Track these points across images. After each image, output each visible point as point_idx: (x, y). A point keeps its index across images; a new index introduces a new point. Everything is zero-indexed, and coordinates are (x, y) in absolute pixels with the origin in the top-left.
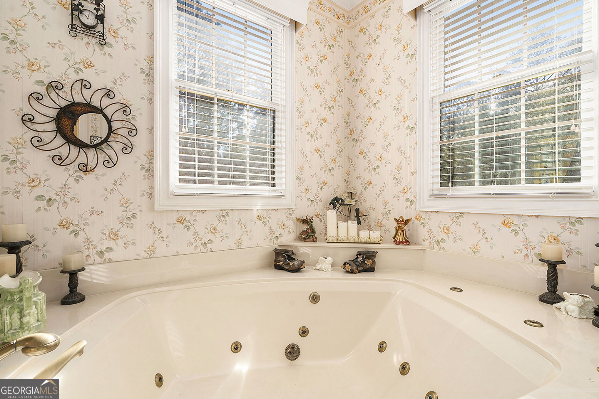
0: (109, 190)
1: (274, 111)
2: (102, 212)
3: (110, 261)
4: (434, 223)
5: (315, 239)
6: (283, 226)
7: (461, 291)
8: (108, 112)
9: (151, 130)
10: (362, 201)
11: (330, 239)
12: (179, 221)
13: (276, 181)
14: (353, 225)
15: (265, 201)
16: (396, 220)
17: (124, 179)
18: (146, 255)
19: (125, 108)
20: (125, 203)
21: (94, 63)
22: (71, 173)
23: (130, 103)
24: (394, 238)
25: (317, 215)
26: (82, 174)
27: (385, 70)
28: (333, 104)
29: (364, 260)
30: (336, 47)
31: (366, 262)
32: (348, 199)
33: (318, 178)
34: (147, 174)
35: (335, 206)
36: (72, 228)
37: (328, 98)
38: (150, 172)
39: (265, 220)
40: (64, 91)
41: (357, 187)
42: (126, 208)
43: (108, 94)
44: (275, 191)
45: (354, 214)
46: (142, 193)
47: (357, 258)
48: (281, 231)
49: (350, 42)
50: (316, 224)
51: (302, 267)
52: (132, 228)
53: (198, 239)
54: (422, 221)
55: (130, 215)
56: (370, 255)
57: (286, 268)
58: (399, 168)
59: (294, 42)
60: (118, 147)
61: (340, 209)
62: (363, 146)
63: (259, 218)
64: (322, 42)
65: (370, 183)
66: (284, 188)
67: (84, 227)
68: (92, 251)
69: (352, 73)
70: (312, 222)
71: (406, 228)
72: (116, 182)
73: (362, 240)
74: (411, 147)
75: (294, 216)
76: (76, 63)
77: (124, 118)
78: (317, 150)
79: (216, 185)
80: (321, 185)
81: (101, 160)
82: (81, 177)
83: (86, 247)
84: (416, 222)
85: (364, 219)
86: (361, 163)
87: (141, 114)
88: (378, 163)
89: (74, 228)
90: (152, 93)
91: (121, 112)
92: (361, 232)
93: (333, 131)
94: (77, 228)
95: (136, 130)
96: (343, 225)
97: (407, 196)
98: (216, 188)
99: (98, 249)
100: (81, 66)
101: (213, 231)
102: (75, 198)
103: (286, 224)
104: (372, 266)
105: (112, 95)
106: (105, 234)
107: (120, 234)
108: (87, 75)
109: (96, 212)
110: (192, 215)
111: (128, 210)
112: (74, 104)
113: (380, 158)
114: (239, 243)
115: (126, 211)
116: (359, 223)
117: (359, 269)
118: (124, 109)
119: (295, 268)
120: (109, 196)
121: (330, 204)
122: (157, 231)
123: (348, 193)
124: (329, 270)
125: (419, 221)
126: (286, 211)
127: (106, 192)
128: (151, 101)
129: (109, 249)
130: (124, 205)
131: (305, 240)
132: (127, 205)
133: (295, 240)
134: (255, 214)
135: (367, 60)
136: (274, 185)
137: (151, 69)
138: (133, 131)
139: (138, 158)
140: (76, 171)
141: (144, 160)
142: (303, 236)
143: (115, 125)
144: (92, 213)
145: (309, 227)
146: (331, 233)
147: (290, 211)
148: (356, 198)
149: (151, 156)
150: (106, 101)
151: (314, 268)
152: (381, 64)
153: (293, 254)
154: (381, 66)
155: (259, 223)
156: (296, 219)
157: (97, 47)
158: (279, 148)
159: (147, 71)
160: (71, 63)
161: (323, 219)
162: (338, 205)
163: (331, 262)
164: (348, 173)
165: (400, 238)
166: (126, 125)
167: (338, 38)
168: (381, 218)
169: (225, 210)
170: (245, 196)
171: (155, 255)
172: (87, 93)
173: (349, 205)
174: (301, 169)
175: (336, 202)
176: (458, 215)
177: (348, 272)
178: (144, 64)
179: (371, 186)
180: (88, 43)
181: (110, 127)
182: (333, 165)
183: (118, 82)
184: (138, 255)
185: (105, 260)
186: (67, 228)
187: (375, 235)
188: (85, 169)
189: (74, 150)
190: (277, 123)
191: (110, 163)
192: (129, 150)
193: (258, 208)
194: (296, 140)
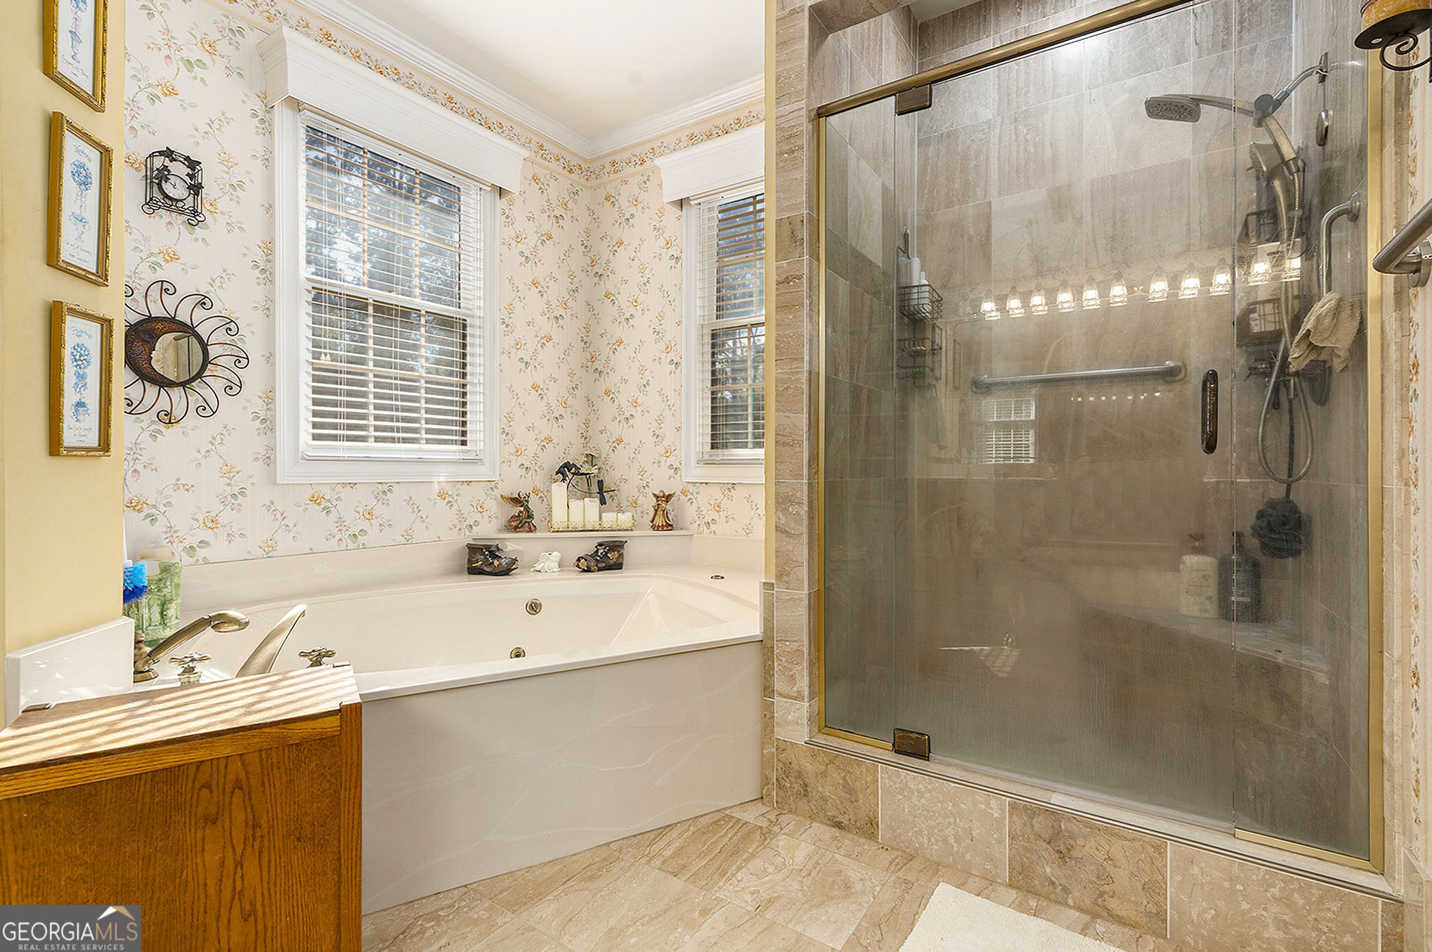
0: (203, 452)
1: (464, 327)
2: (192, 486)
3: (206, 561)
4: (704, 499)
5: (533, 528)
6: (481, 509)
7: (723, 578)
8: (203, 331)
9: (270, 357)
10: (608, 468)
11: (556, 527)
12: (314, 500)
13: (469, 437)
14: (593, 504)
15: (453, 468)
16: (655, 495)
17: (226, 434)
18: (260, 553)
19: (229, 325)
20: (229, 471)
21: (179, 253)
22: (145, 425)
23: (236, 316)
24: (652, 522)
25: (535, 491)
26: (161, 427)
27: (642, 271)
28: (562, 312)
29: (606, 553)
30: (567, 219)
31: (609, 555)
32: (586, 466)
33: (537, 432)
34: (263, 426)
35: (565, 476)
36: (146, 511)
37: (554, 302)
38: (268, 424)
39: (451, 499)
40: (134, 299)
41: (601, 446)
42: (231, 480)
43: (203, 302)
44: (467, 451)
45: (595, 489)
46: (255, 456)
47: (597, 552)
48: (478, 517)
49: (592, 213)
50: (533, 504)
51: (514, 566)
52: (239, 510)
53: (344, 529)
54: (689, 496)
55: (236, 490)
56: (616, 546)
57: (488, 570)
58: (660, 420)
59: (499, 212)
60: (218, 385)
61: (573, 482)
62: (610, 382)
63: (440, 495)
64: (543, 211)
65: (620, 441)
66: (482, 447)
67: (165, 509)
68: (178, 548)
69: (593, 263)
70: (527, 501)
71: (668, 507)
72: (215, 440)
73: (606, 526)
74: (675, 390)
75: (497, 493)
76: (152, 254)
77: (227, 339)
78: (535, 387)
79: (372, 444)
80: (542, 444)
81: (192, 407)
82: (159, 432)
83: (168, 540)
84: (682, 497)
85: (611, 496)
86: (607, 409)
87: (253, 333)
88: (632, 411)
89: (149, 512)
90: (271, 300)
91: (223, 330)
92: (603, 515)
93: (562, 356)
94: (154, 511)
95: (248, 359)
96: (576, 505)
97: (671, 461)
98: (372, 448)
99: (187, 544)
100: (160, 260)
101: (367, 516)
102: (151, 464)
103: (485, 506)
104: (619, 561)
105: (208, 305)
106: (198, 520)
107: (221, 520)
108: (169, 272)
109: (184, 486)
110: (334, 490)
111: (233, 482)
112: (150, 319)
113: (635, 404)
114: (408, 537)
115: (229, 484)
116: (603, 502)
117: (599, 565)
118: (227, 326)
119: (502, 569)
120: (203, 461)
121: (557, 473)
122: (279, 516)
123: (587, 456)
124: (556, 570)
125: (686, 496)
126: (484, 484)
127: (199, 456)
128: (269, 311)
129: (203, 543)
130: (227, 475)
131: (516, 529)
132: (232, 475)
133: (500, 530)
134: (436, 488)
135: (616, 248)
136: (464, 443)
137: (268, 261)
138: (241, 359)
139: (249, 401)
140: (153, 422)
141: (258, 405)
142: (514, 524)
143: (213, 351)
144: (176, 487)
145: (522, 509)
146: (559, 518)
147: (491, 484)
148: (600, 465)
149: (269, 398)
150: (199, 314)
151: (532, 570)
152: (636, 259)
153: (499, 549)
154: (637, 262)
155: (440, 502)
156: (502, 496)
157: (184, 230)
158: (472, 384)
159: (262, 265)
160: (144, 255)
161: (546, 498)
162: (570, 476)
163: (558, 559)
164: (587, 424)
165: (659, 521)
166: (229, 351)
167: (570, 205)
168: (636, 494)
169: (386, 483)
170: (420, 461)
171: (275, 554)
172: (170, 302)
173: (586, 474)
174: (509, 417)
175: (566, 470)
176: (730, 486)
177: (584, 571)
178: (258, 254)
179: (621, 445)
180: (170, 223)
181: (205, 353)
182: (562, 411)
183: (217, 283)
184: (249, 552)
185: (198, 560)
186: (139, 511)
187: (625, 519)
188: (168, 419)
189: (152, 390)
190: (471, 345)
191: (206, 410)
192: (236, 389)
193: (442, 479)
194: (501, 371)
